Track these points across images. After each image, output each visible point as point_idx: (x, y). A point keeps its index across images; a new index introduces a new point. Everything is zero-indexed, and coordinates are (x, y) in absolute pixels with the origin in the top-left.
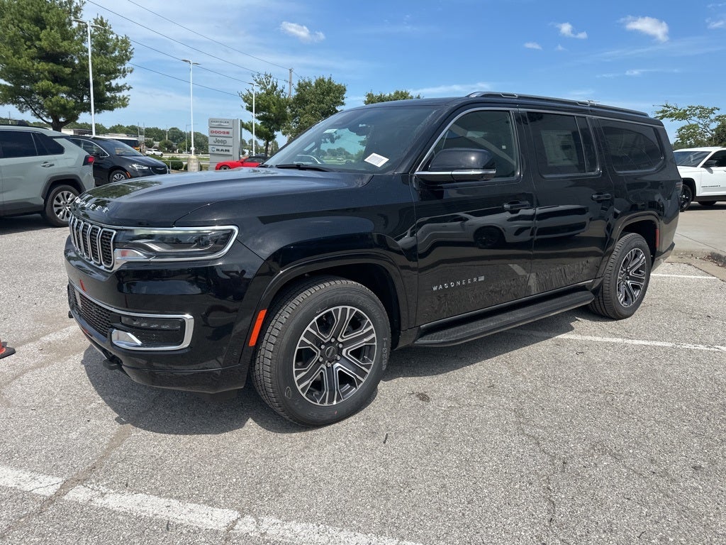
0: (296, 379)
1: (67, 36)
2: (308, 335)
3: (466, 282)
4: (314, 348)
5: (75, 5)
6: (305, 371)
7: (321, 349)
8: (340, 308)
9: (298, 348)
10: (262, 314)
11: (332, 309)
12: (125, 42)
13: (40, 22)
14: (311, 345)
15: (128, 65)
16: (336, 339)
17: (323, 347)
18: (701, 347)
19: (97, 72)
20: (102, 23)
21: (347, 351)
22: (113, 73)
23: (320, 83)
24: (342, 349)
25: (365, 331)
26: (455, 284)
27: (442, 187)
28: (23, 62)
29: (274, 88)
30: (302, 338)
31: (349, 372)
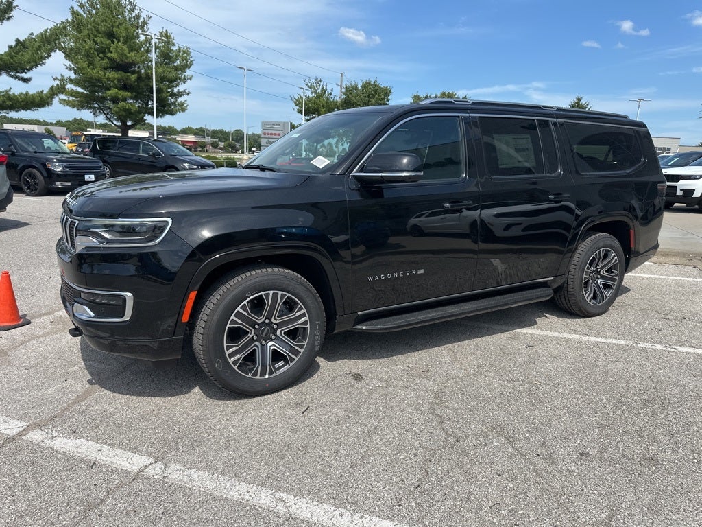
0: (227, 353)
1: (135, 48)
2: (239, 315)
3: (405, 274)
4: (246, 327)
5: (142, 19)
6: (237, 346)
7: (254, 328)
8: (271, 292)
9: (228, 326)
10: (193, 295)
11: (263, 293)
12: (186, 52)
13: (111, 36)
14: (241, 324)
15: (188, 73)
16: (270, 320)
17: (257, 326)
18: (658, 347)
19: (160, 80)
20: (167, 36)
21: (281, 331)
22: (173, 81)
23: (366, 85)
24: (277, 329)
25: (298, 314)
26: (393, 275)
27: (381, 187)
28: (96, 72)
29: (324, 91)
30: (232, 317)
31: (283, 350)
